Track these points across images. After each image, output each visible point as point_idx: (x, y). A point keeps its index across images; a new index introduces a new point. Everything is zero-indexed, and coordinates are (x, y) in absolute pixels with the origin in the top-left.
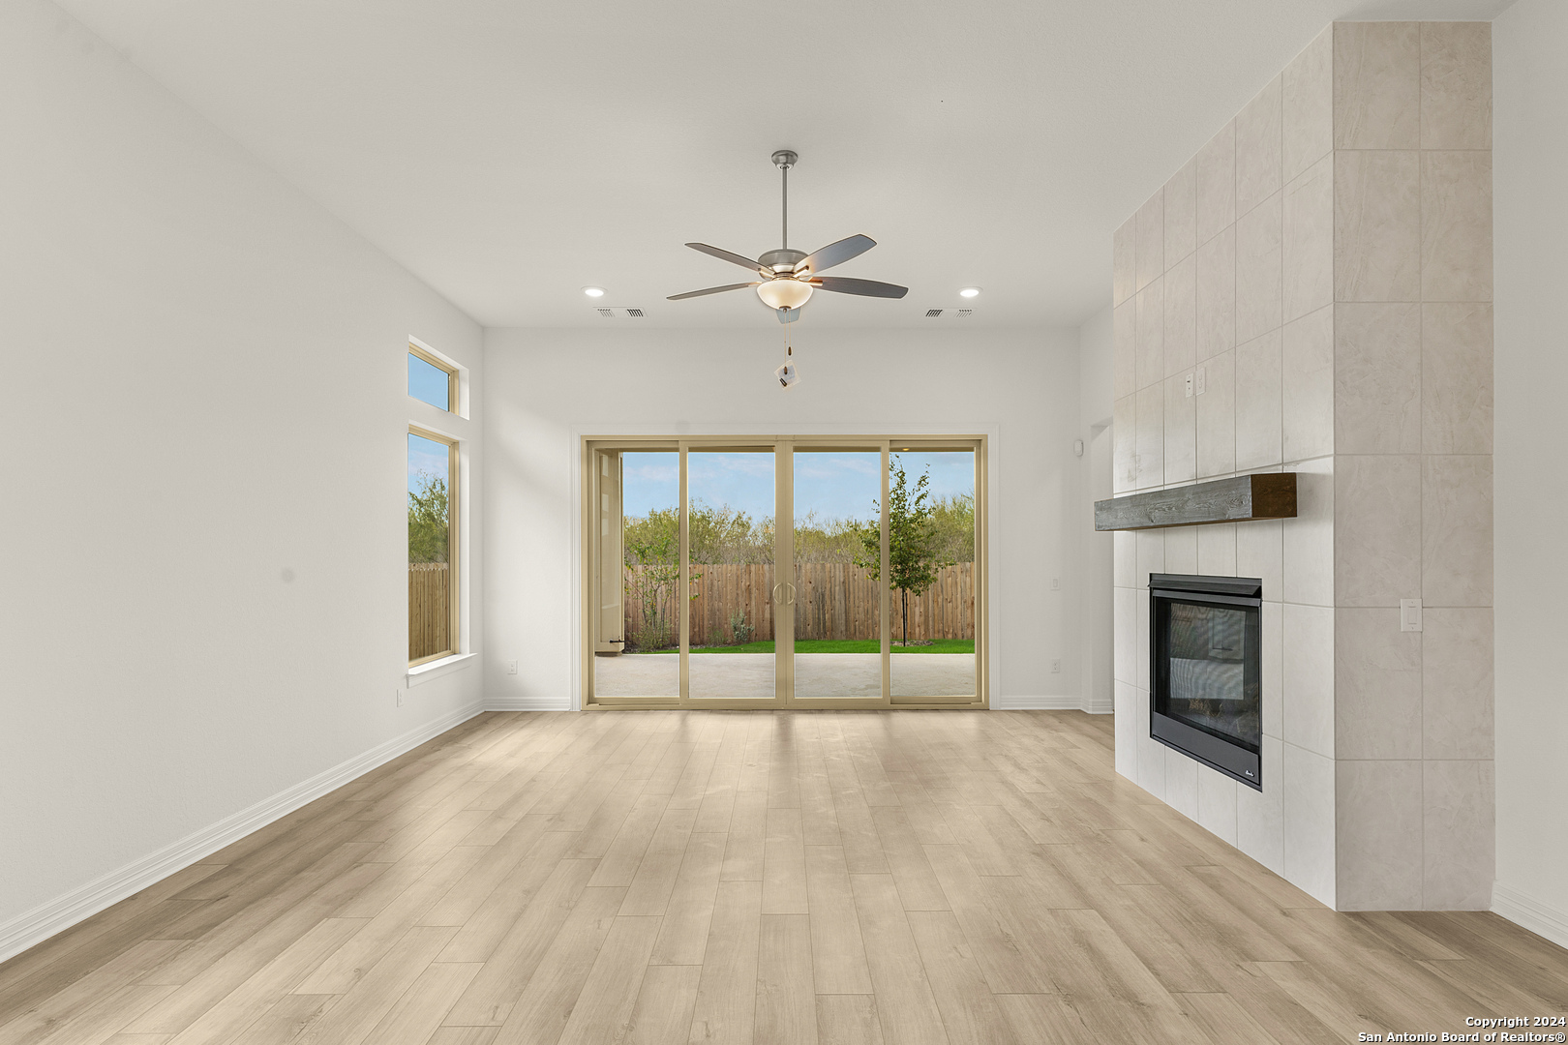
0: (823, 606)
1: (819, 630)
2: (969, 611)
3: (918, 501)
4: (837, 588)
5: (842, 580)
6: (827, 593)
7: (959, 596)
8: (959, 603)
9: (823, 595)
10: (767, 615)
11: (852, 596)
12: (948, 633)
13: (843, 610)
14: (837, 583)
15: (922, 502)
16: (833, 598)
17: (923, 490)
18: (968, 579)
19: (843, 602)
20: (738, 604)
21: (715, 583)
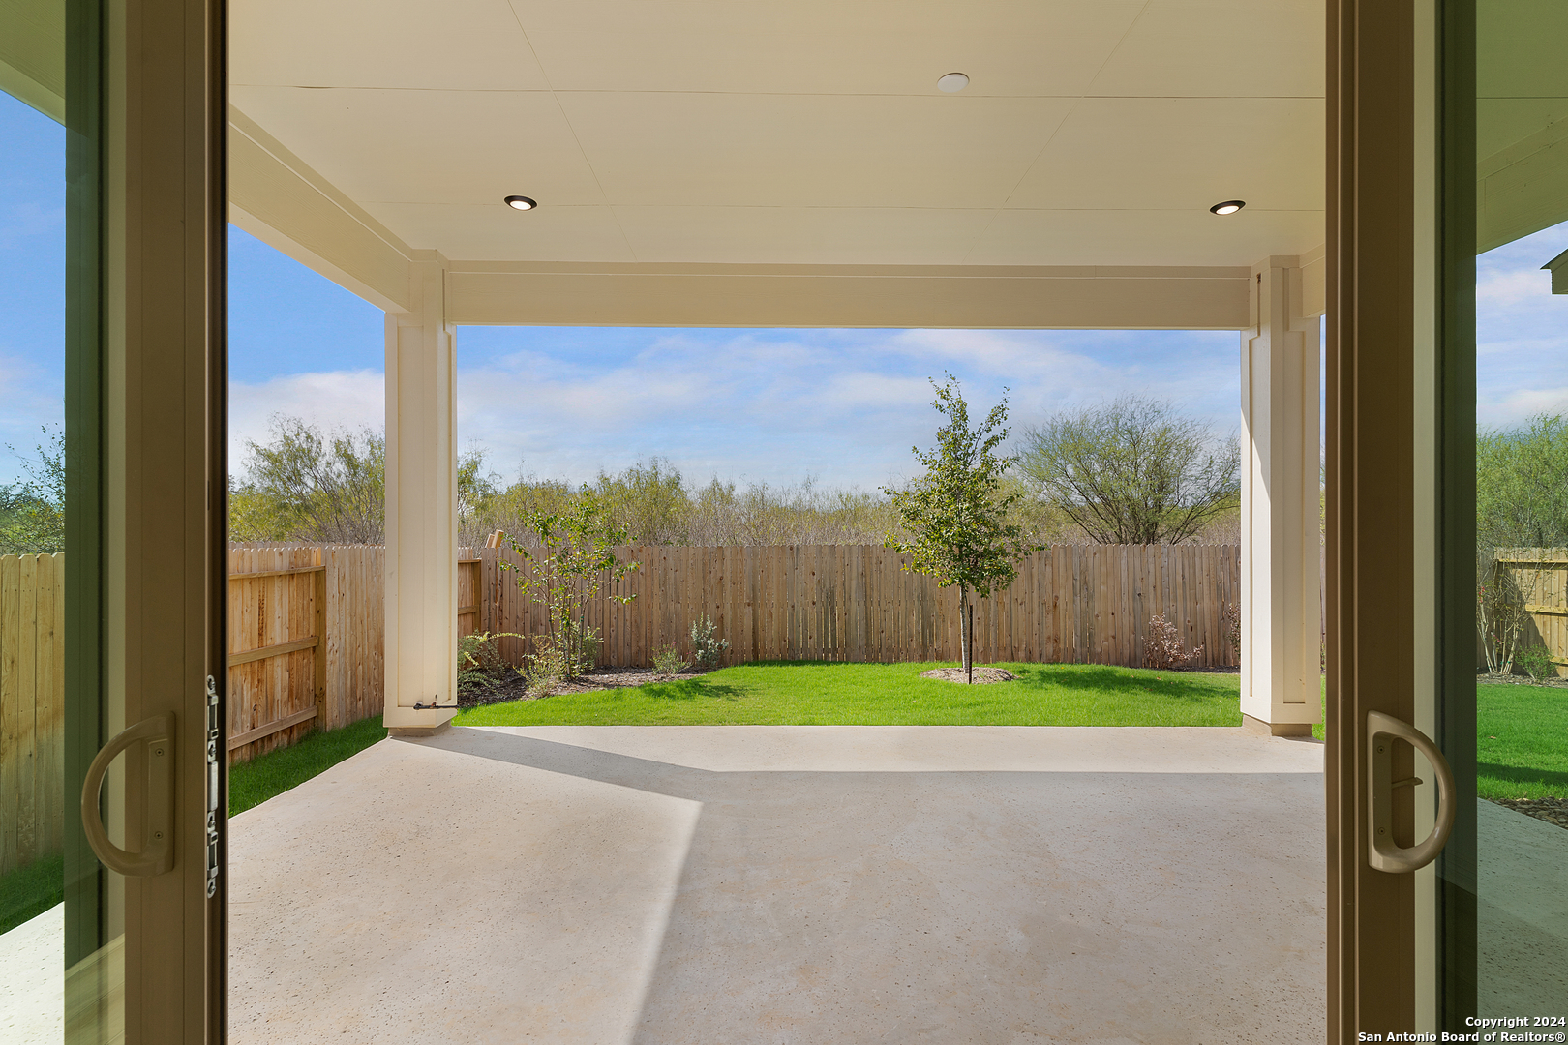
0: (833, 610)
1: (826, 645)
2: (1050, 617)
3: (985, 450)
4: (854, 582)
5: (861, 570)
6: (838, 590)
7: (1035, 595)
8: (1035, 605)
9: (833, 593)
10: (748, 622)
11: (875, 594)
12: (1018, 650)
13: (863, 615)
14: (854, 574)
15: (992, 450)
16: (847, 599)
17: (997, 430)
18: (1049, 569)
19: (862, 603)
20: (704, 605)
21: (671, 574)
